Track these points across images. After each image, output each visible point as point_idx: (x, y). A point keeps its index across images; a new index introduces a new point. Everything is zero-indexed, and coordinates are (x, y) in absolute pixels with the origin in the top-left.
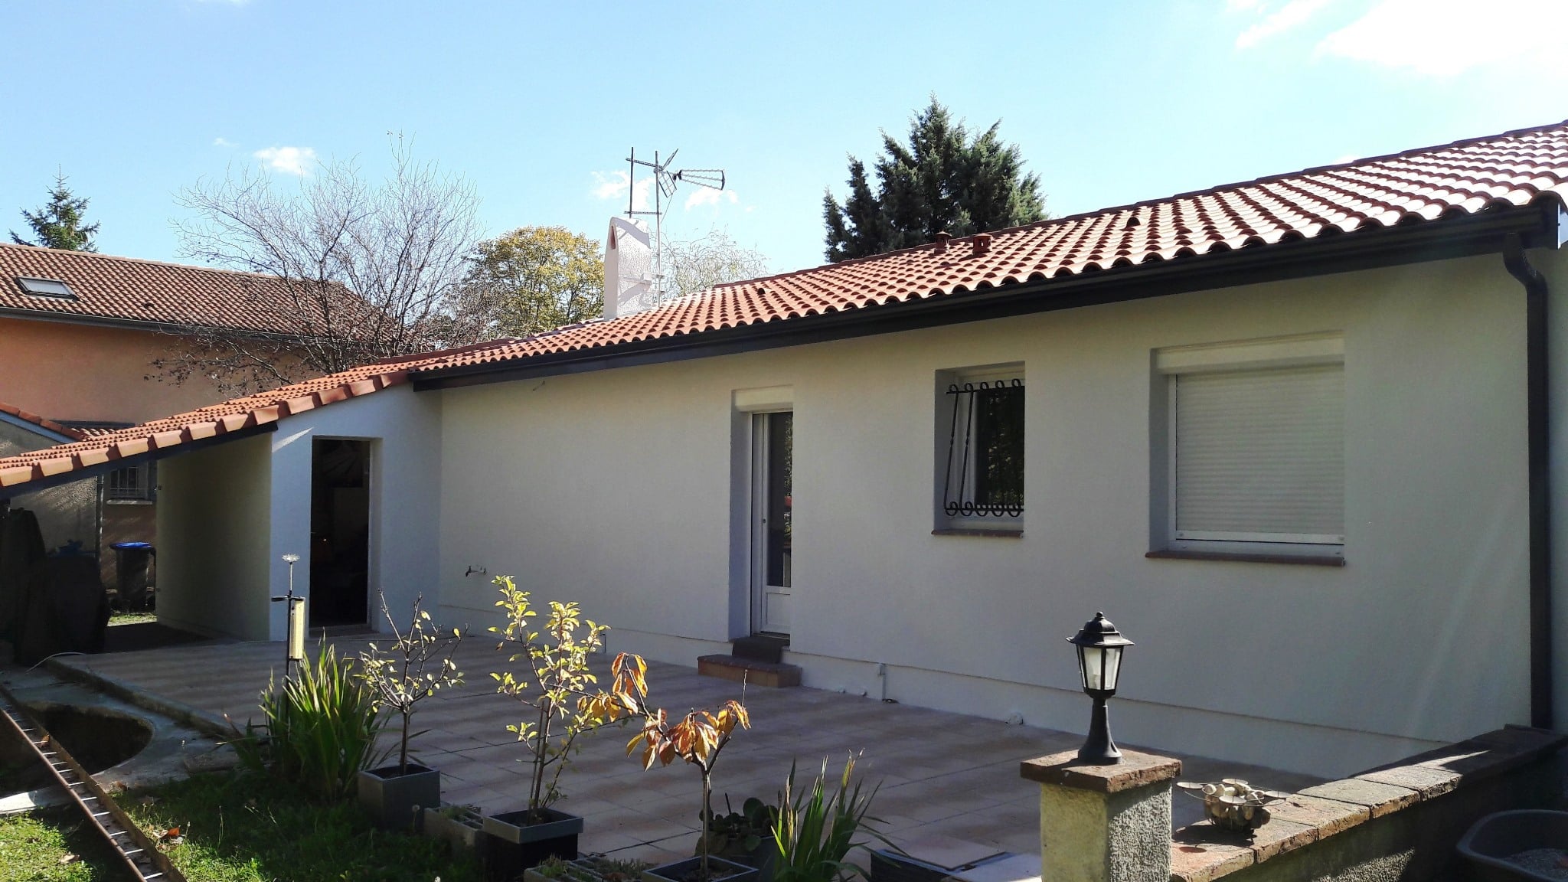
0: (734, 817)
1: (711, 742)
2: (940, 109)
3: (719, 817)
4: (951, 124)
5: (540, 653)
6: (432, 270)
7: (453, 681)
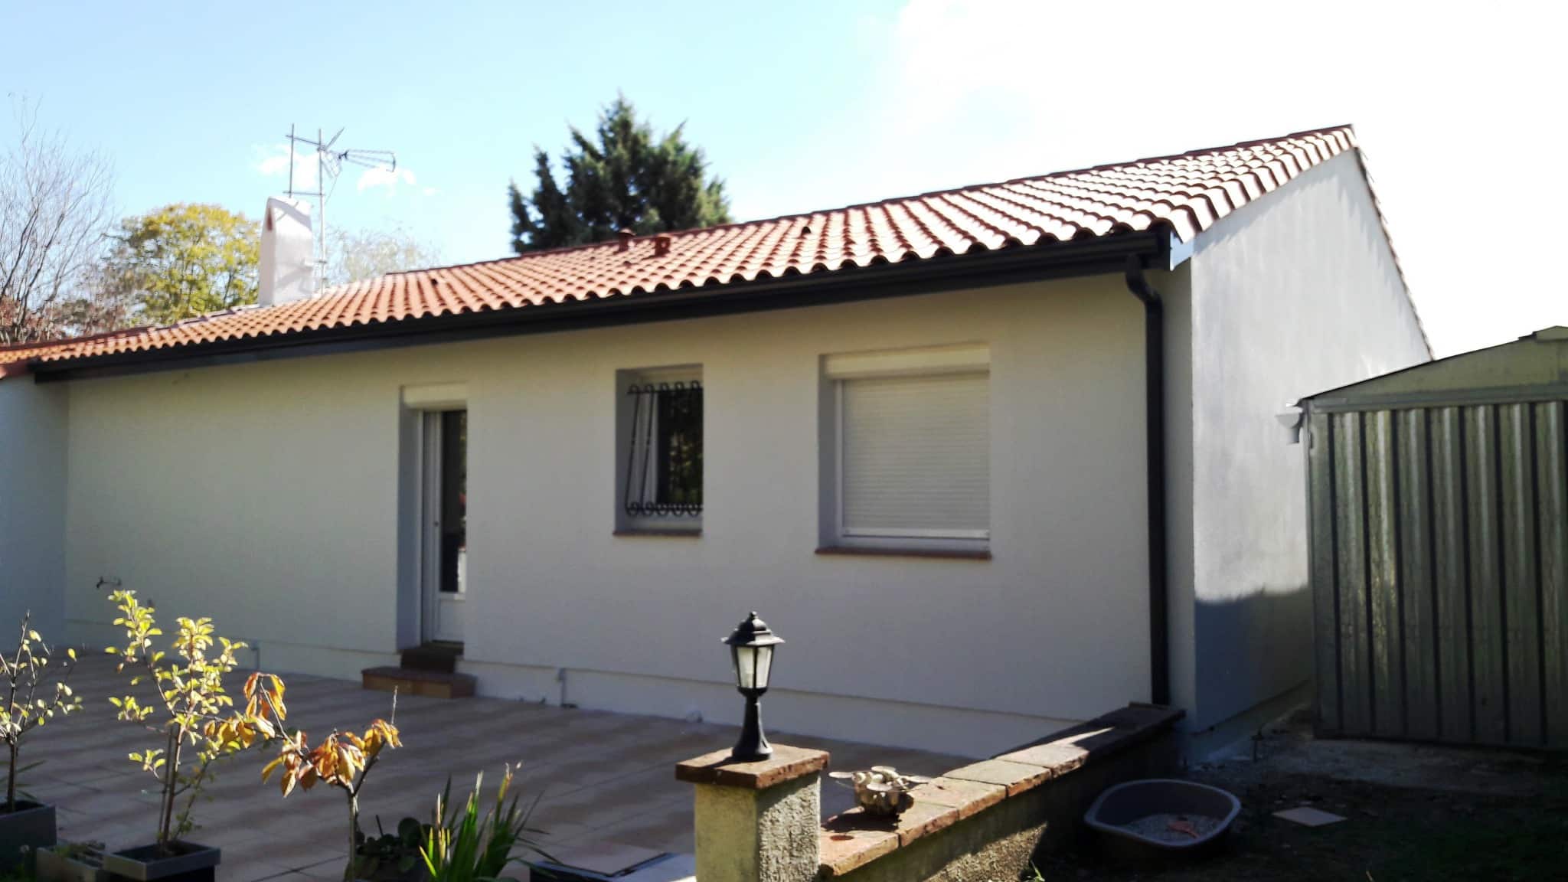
0: (387, 839)
1: (357, 764)
2: (626, 104)
3: (371, 839)
4: (638, 121)
5: (167, 675)
6: (62, 248)
7: (70, 707)
